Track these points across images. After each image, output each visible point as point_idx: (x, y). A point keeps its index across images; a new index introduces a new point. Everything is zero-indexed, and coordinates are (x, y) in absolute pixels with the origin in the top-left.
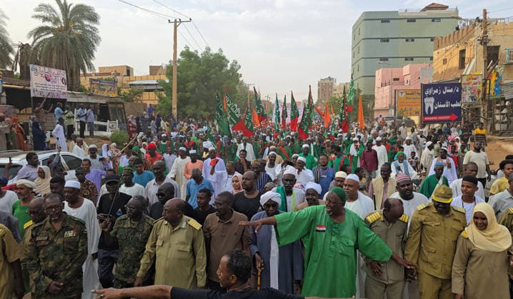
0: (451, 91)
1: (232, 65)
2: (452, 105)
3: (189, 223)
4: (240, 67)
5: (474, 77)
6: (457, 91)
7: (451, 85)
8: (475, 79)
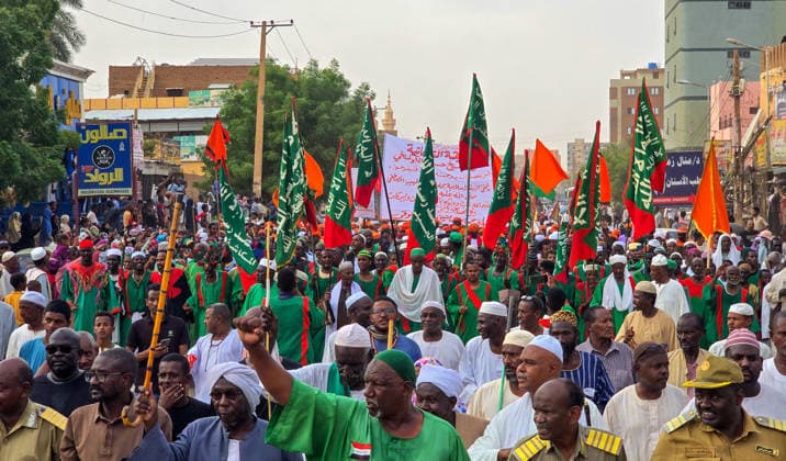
0: (689, 162)
1: (359, 92)
2: (692, 183)
3: (43, 415)
4: (373, 97)
5: (721, 143)
6: (698, 162)
7: (688, 155)
8: (722, 146)
